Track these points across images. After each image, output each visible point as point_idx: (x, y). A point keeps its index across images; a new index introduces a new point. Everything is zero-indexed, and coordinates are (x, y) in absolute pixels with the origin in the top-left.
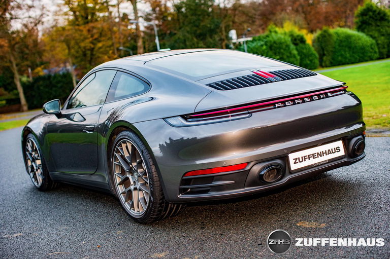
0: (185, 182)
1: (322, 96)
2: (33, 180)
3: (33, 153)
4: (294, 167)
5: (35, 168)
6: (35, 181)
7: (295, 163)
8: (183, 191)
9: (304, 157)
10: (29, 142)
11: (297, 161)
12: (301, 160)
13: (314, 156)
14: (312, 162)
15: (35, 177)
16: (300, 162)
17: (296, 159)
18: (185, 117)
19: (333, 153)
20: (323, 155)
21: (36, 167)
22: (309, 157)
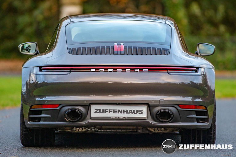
0: (31, 112)
1: (135, 70)
4: (93, 115)
7: (95, 112)
8: (31, 119)
9: (105, 110)
11: (98, 111)
13: (114, 111)
14: (112, 115)
16: (100, 112)
17: (98, 110)
18: (41, 68)
19: (134, 113)
20: (124, 113)
22: (110, 111)
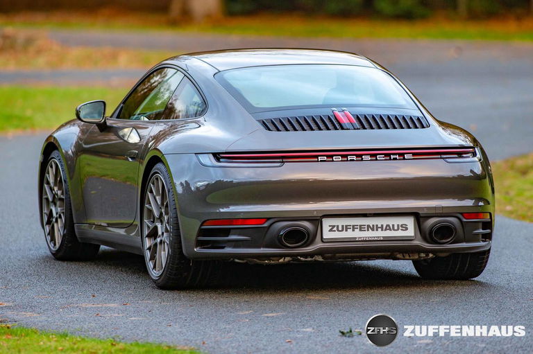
0: (202, 232)
1: (392, 157)
2: (49, 238)
3: (56, 189)
4: (327, 235)
5: (54, 214)
6: (51, 241)
7: (331, 230)
8: (200, 244)
9: (346, 226)
10: (52, 167)
11: (335, 229)
12: (340, 229)
13: (361, 228)
14: (358, 234)
15: (52, 233)
16: (338, 231)
17: (334, 226)
18: (217, 156)
19: (394, 230)
20: (377, 230)
21: (57, 214)
22: (354, 228)
